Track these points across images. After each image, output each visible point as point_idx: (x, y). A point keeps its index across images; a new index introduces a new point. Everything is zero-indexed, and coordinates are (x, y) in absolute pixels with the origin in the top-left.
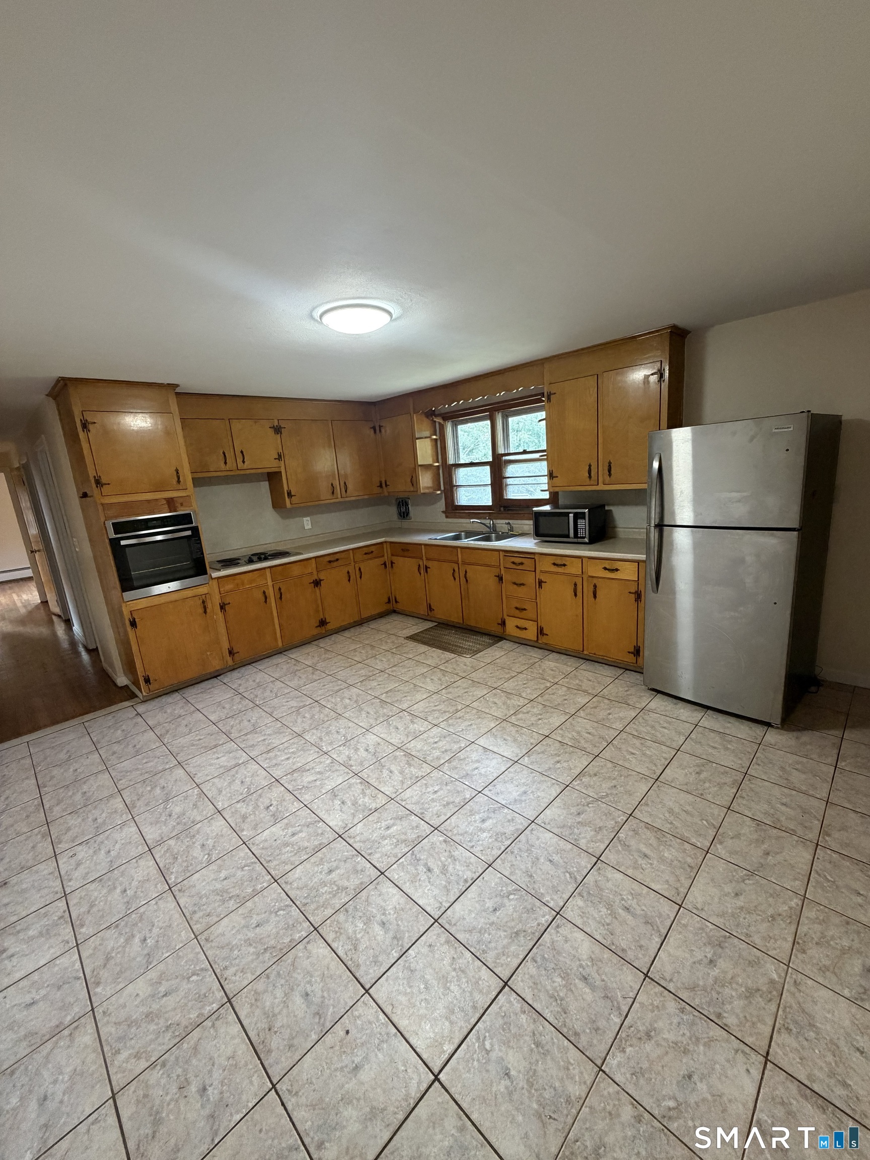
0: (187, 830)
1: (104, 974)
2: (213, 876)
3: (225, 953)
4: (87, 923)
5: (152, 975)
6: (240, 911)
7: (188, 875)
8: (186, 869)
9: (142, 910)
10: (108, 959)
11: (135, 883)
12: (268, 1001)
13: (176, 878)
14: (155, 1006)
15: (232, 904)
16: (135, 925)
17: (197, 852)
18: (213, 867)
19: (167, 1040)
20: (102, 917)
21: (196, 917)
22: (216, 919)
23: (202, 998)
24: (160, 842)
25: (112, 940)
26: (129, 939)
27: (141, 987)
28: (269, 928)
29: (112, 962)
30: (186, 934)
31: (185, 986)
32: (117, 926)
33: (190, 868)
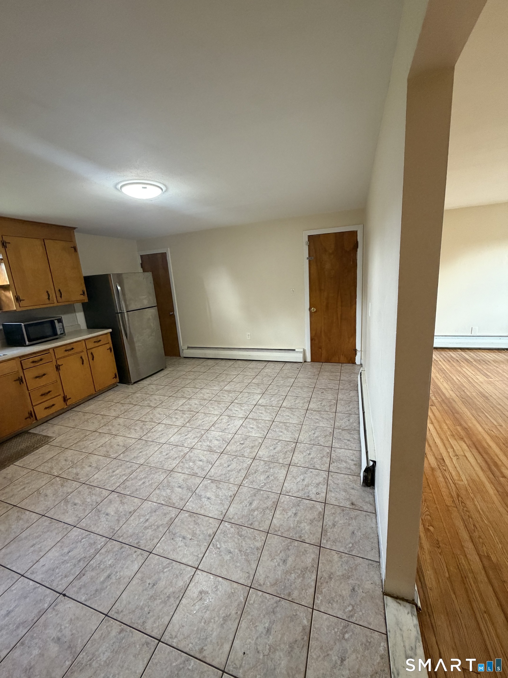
0: (272, 461)
1: (328, 433)
2: (284, 436)
3: (300, 417)
4: (326, 453)
5: (318, 425)
6: (288, 422)
7: (289, 442)
8: (288, 445)
9: (309, 443)
10: (325, 436)
11: (305, 454)
12: (301, 405)
13: (292, 444)
14: (321, 419)
15: (288, 425)
16: (314, 440)
17: (279, 448)
18: (281, 438)
19: (322, 413)
20: (321, 450)
21: (298, 429)
22: (295, 425)
23: (311, 413)
24: (283, 465)
25: (322, 441)
26: (317, 437)
27: (321, 424)
28: (287, 414)
29: (325, 435)
30: (304, 427)
31: (313, 418)
32: (318, 443)
33: (286, 444)
